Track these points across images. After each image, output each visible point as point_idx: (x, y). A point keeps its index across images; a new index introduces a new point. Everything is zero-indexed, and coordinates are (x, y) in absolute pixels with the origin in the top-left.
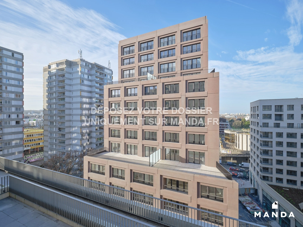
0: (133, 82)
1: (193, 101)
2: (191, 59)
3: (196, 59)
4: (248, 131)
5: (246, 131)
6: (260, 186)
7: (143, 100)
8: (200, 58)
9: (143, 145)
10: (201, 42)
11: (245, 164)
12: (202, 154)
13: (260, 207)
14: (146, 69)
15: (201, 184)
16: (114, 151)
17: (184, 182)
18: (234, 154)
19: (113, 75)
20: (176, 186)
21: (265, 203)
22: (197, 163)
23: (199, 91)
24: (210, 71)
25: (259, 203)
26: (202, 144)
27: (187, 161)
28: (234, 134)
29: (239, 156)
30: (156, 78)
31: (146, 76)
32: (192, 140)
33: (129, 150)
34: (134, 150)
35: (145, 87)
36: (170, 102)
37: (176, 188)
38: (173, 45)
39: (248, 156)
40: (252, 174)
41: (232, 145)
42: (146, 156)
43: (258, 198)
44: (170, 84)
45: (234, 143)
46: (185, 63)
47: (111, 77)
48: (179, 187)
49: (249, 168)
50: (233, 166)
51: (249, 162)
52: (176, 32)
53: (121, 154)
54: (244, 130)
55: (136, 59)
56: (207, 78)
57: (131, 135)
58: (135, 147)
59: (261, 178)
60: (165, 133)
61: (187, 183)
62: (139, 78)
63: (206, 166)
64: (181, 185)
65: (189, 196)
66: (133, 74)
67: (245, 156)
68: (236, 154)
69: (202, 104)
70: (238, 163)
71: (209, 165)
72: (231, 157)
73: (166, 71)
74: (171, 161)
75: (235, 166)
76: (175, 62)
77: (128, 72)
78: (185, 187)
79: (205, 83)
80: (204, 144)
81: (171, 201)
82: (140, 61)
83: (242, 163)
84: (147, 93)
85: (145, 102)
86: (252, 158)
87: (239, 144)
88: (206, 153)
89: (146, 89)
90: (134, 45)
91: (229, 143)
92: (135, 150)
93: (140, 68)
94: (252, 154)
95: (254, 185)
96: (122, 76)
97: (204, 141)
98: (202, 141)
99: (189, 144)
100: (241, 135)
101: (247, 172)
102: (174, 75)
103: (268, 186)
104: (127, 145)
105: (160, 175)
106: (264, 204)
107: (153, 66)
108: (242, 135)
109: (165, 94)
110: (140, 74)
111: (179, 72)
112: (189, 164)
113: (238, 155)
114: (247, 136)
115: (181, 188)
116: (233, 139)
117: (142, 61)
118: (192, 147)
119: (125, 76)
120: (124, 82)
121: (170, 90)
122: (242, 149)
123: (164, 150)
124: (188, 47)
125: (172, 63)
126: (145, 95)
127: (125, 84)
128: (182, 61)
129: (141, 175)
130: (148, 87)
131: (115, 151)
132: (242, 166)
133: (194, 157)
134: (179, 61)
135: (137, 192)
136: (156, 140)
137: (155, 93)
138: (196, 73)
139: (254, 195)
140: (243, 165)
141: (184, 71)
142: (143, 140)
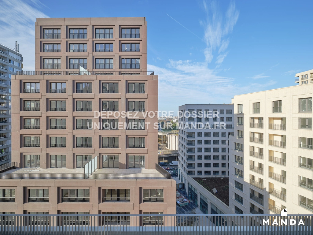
0: (59, 75)
1: (134, 102)
2: (130, 58)
3: (135, 59)
4: (176, 132)
5: (175, 132)
6: (186, 180)
7: (74, 99)
8: (139, 58)
9: (74, 154)
10: (140, 42)
11: (175, 163)
12: (142, 157)
13: (186, 199)
14: (76, 62)
15: (143, 188)
16: (29, 166)
17: (125, 190)
18: (165, 155)
19: (23, 63)
20: (117, 196)
21: (190, 194)
22: (136, 167)
23: (140, 93)
24: (149, 74)
25: (185, 196)
26: (142, 147)
27: (127, 167)
28: (165, 136)
29: (170, 156)
30: (90, 74)
31: (78, 70)
32: (132, 143)
33: (53, 162)
34: (61, 161)
35: (77, 83)
36: (108, 102)
37: (116, 198)
38: (111, 39)
39: (176, 155)
40: (180, 171)
41: (164, 146)
42: (78, 166)
43: (185, 191)
44: (108, 83)
45: (165, 144)
46: (124, 61)
47: (20, 64)
48: (120, 196)
49: (177, 166)
50: (165, 165)
51: (178, 160)
52: (115, 26)
53: (41, 169)
54: (173, 131)
55: (63, 46)
56: (147, 80)
57: (56, 142)
58: (63, 158)
59: (187, 173)
60: (103, 137)
61: (129, 190)
62: (67, 72)
63: (146, 170)
64: (122, 194)
65: (131, 203)
66: (58, 66)
67: (174, 155)
68: (167, 154)
69: (142, 106)
70: (168, 163)
71: (149, 168)
72: (163, 158)
73: (102, 66)
74: (110, 169)
75: (167, 165)
76: (113, 59)
77: (50, 61)
78: (126, 195)
79: (145, 85)
80: (144, 147)
81: (111, 213)
82: (68, 50)
83: (172, 162)
84: (80, 91)
85: (77, 101)
86: (180, 157)
87: (169, 144)
88: (146, 156)
89: (78, 86)
90: (60, 29)
91: (161, 144)
92: (63, 161)
93: (68, 60)
94: (180, 153)
95: (182, 181)
96: (42, 65)
97: (143, 144)
98: (142, 144)
99: (129, 148)
100: (170, 136)
101: (176, 170)
102: (112, 72)
103: (193, 179)
104: (51, 156)
105: (99, 187)
106: (190, 196)
107: (86, 59)
108: (172, 136)
109: (103, 93)
110: (68, 66)
111: (118, 70)
112: (130, 169)
113: (169, 154)
114: (176, 136)
115: (122, 197)
116: (164, 141)
117: (71, 51)
118: (133, 152)
119: (46, 66)
120: (44, 74)
121: (108, 89)
122: (172, 149)
123: (100, 157)
124: (127, 44)
125: (109, 59)
126: (76, 93)
127: (47, 77)
128: (121, 58)
129: (72, 191)
130: (81, 83)
131: (31, 165)
132: (172, 165)
133: (135, 161)
134: (117, 58)
135: (67, 213)
136: (92, 147)
137: (89, 91)
138: (136, 74)
139: (182, 190)
140: (172, 163)
141: (123, 70)
142: (74, 147)
